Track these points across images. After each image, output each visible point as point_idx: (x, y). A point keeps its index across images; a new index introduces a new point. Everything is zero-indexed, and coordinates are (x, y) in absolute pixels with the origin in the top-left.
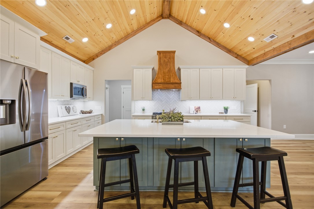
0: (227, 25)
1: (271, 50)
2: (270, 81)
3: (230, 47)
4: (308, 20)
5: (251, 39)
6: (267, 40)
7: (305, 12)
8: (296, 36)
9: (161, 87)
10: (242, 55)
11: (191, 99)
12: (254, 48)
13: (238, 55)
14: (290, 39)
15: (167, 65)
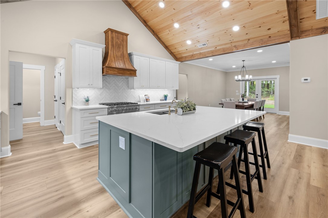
0: (176, 26)
1: (198, 54)
2: (187, 75)
4: (229, 40)
5: (189, 42)
6: (199, 46)
7: (230, 35)
8: (218, 48)
10: (175, 52)
12: (187, 50)
13: (171, 52)
14: (213, 49)
15: (120, 48)
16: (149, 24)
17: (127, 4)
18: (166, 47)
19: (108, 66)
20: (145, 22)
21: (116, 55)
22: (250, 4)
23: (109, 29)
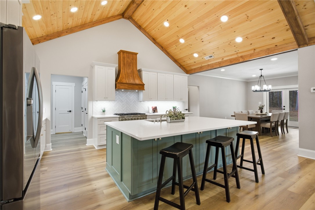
0: (182, 41)
1: (206, 65)
2: (198, 87)
3: (177, 57)
4: (234, 51)
5: (196, 55)
6: (206, 58)
7: (235, 46)
8: (225, 59)
9: (126, 87)
10: (184, 65)
11: (150, 99)
12: (195, 62)
13: (181, 65)
14: (220, 60)
15: (130, 66)
16: (158, 40)
17: (137, 26)
18: (176, 61)
19: (120, 82)
20: (154, 40)
21: (127, 73)
22: (248, 16)
23: (121, 50)
